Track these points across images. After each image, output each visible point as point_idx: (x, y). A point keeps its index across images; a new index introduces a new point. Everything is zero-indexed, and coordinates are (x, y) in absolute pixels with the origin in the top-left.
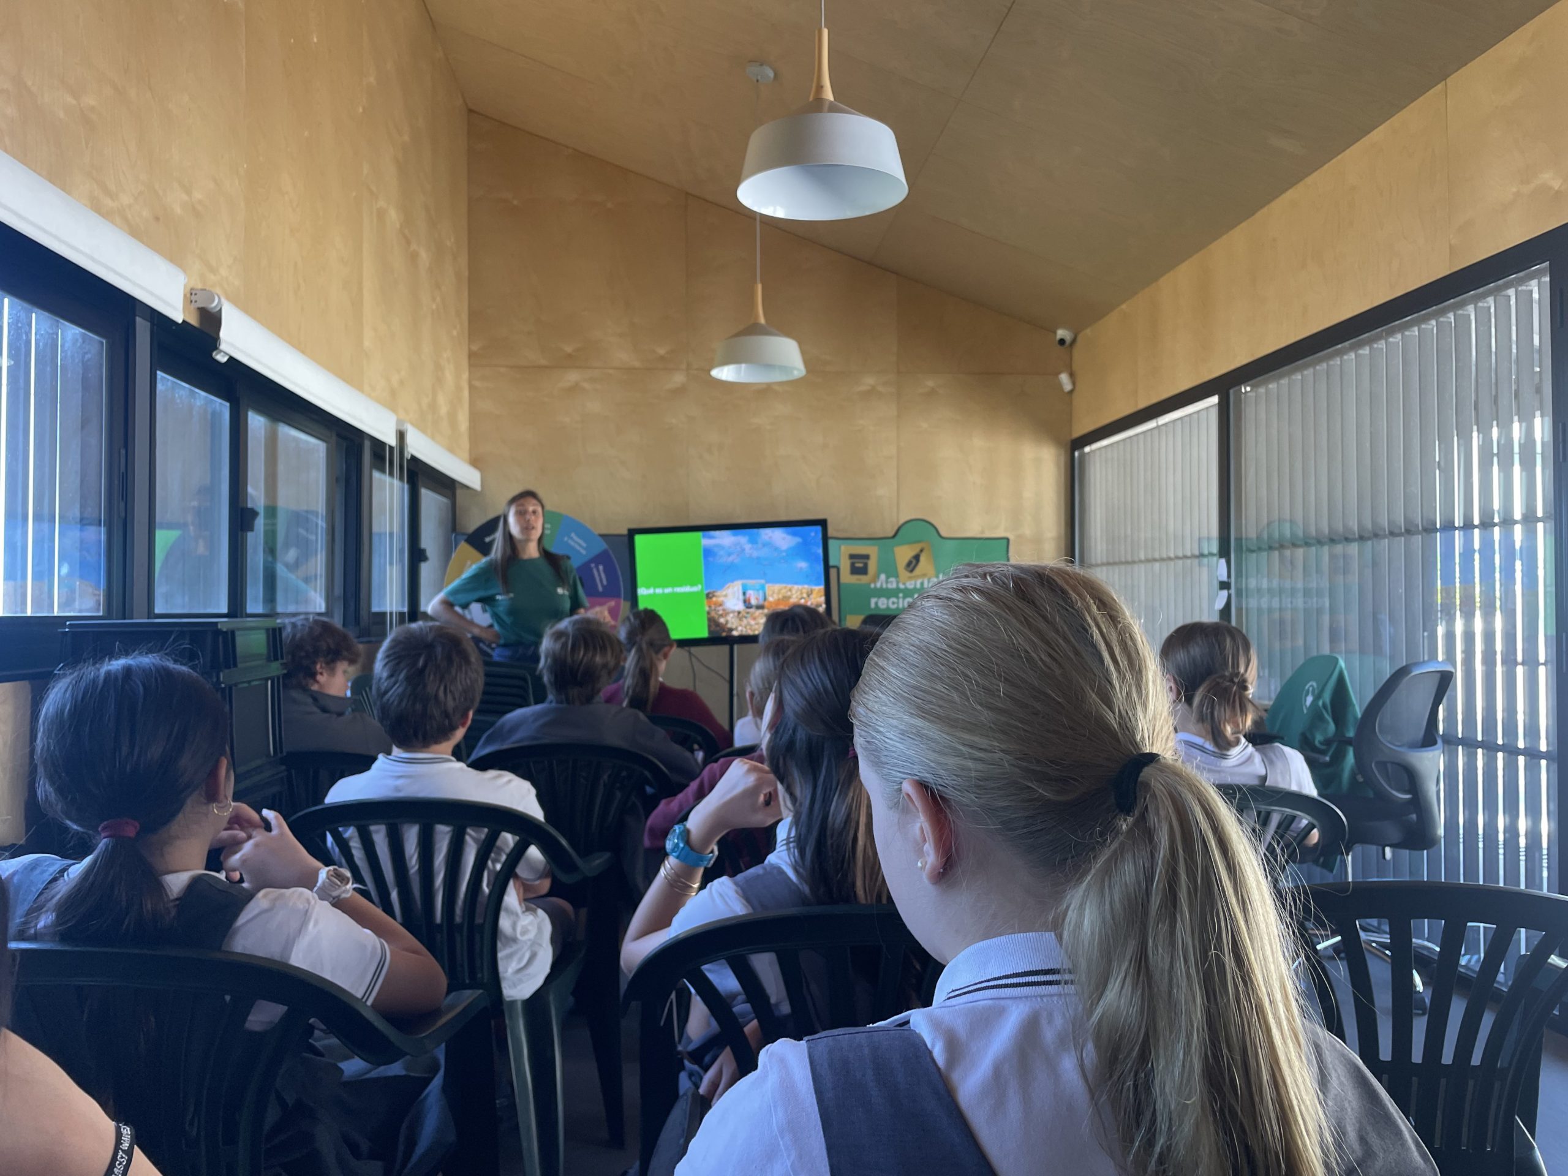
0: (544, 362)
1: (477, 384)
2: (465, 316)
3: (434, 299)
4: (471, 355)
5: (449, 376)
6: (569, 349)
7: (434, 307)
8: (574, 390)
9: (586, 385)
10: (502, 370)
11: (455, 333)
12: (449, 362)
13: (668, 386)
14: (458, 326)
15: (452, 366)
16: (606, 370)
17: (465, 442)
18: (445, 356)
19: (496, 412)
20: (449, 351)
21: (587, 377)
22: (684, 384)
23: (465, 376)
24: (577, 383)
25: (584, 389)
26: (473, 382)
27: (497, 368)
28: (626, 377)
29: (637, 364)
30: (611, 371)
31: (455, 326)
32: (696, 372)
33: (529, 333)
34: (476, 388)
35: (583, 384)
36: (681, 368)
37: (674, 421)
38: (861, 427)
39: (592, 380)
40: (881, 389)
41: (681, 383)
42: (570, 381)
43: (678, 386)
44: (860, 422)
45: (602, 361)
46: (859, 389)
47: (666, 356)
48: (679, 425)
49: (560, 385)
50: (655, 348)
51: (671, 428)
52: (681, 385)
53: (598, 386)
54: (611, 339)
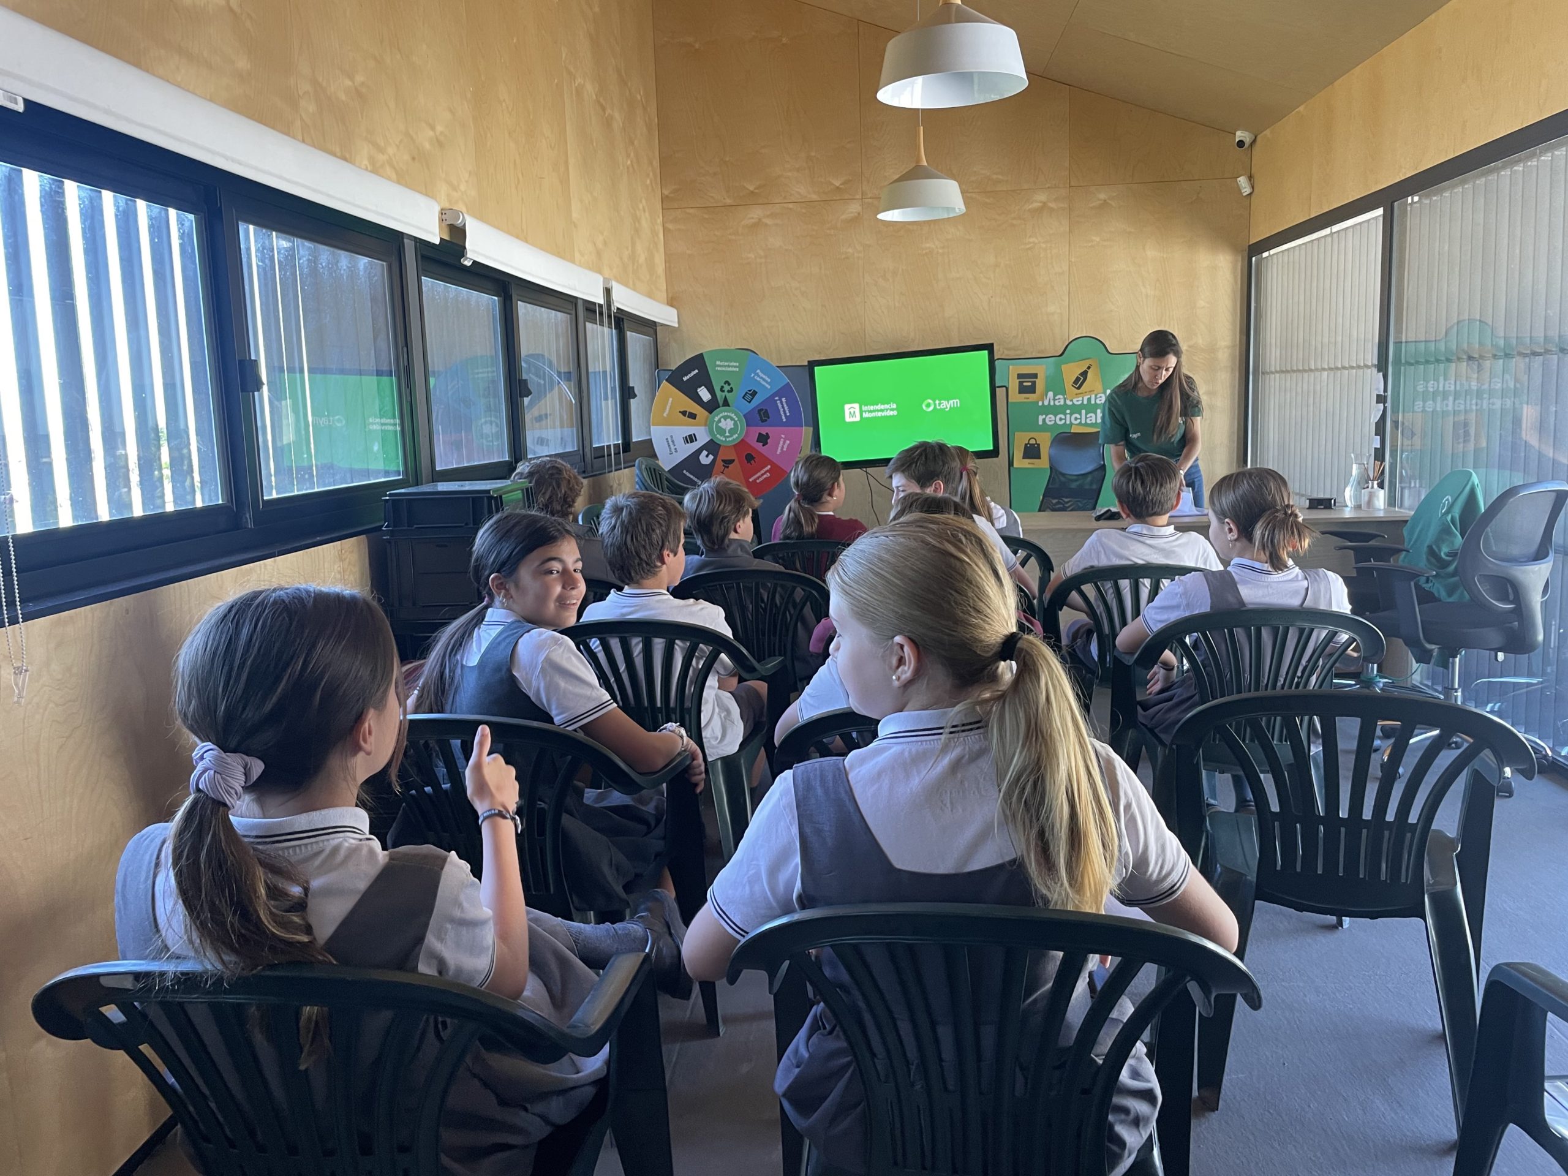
0: (729, 201)
1: (670, 226)
2: (656, 163)
4: (664, 199)
5: (645, 224)
6: (751, 188)
8: (758, 225)
9: (768, 221)
10: (691, 211)
11: (648, 182)
12: (644, 211)
13: (844, 217)
14: (651, 174)
15: (647, 214)
16: (786, 205)
17: (662, 283)
18: (641, 207)
19: (688, 252)
20: (644, 201)
21: (769, 213)
22: (859, 214)
23: (660, 220)
24: (760, 219)
25: (766, 225)
26: (667, 225)
27: (688, 210)
28: (804, 211)
29: (814, 197)
30: (791, 206)
31: (648, 175)
32: (870, 200)
33: (715, 174)
34: (669, 230)
35: (764, 220)
36: (856, 198)
37: (850, 251)
38: (1032, 245)
39: (773, 215)
40: (1051, 205)
41: (856, 212)
42: (753, 218)
43: (853, 215)
44: (1032, 240)
45: (781, 196)
46: (1031, 206)
47: (841, 186)
48: (855, 254)
49: (744, 222)
50: (831, 179)
51: (848, 258)
52: (856, 214)
53: (779, 222)
54: (790, 174)
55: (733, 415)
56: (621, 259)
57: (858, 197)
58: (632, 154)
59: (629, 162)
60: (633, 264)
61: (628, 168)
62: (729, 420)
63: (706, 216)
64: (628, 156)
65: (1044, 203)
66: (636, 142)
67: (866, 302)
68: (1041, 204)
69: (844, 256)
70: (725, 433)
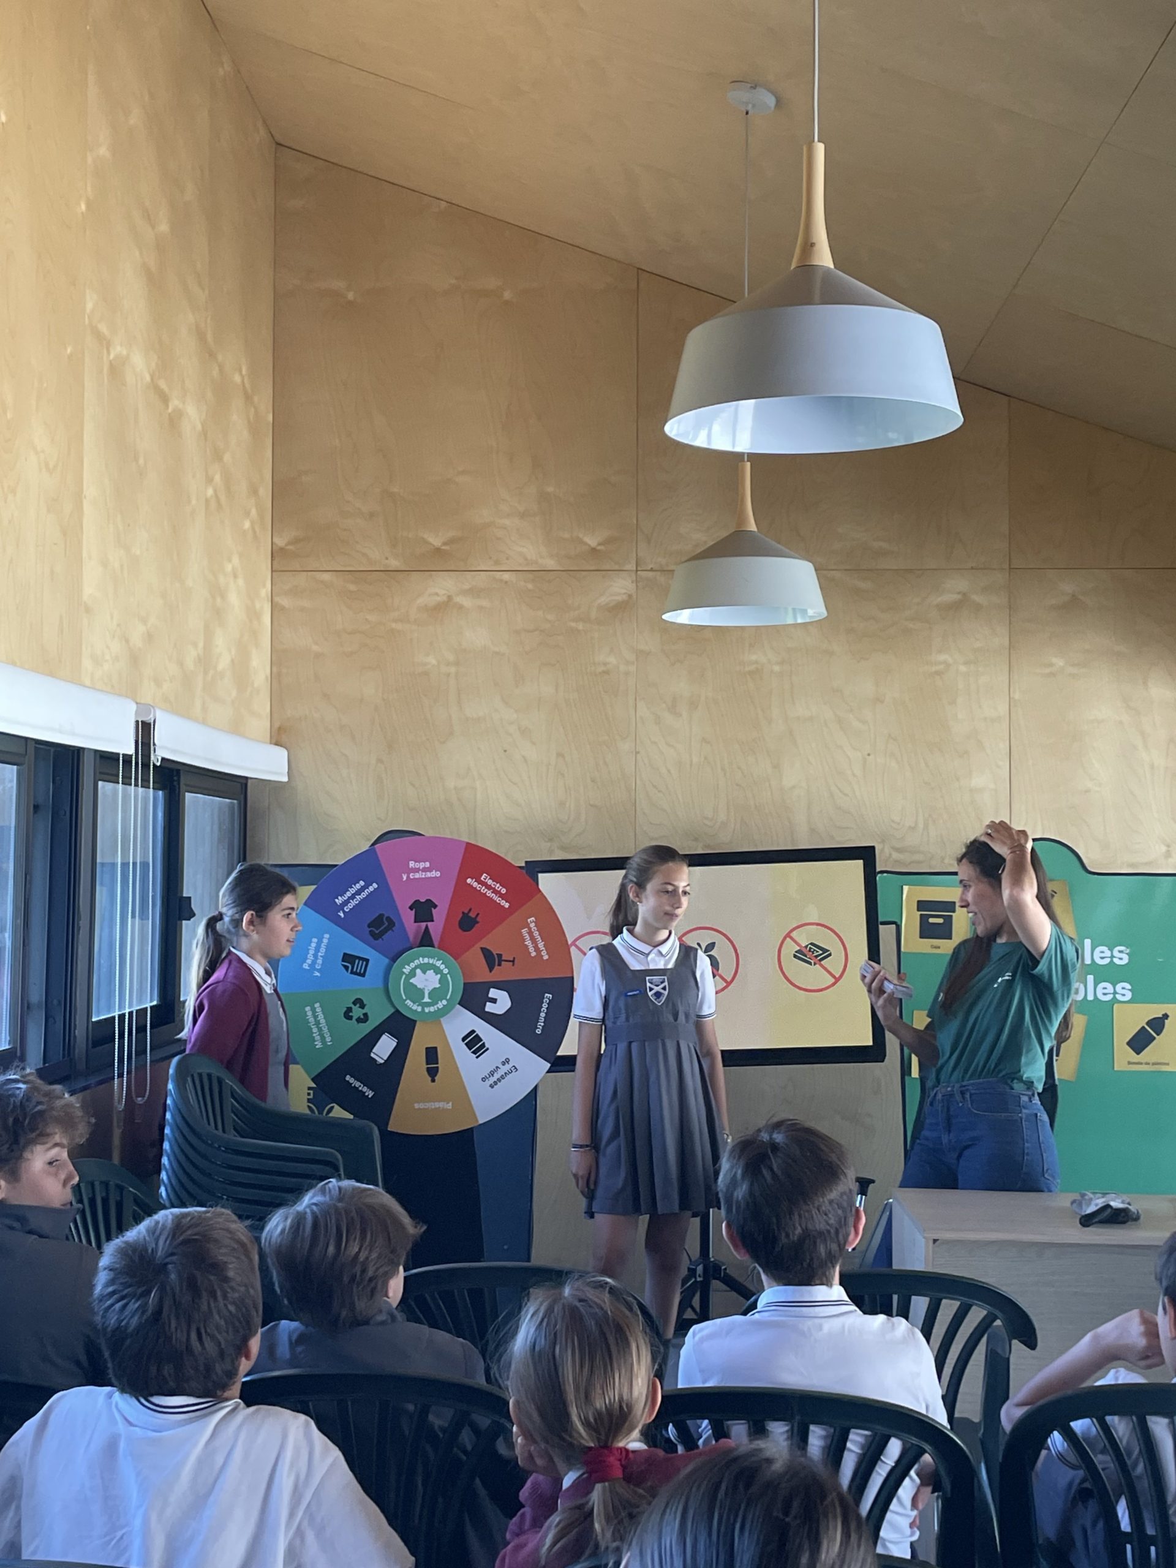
0: (394, 563)
1: (284, 601)
2: (265, 492)
3: (209, 480)
4: (276, 554)
5: (235, 597)
6: (436, 541)
7: (210, 492)
8: (442, 609)
9: (466, 602)
10: (326, 577)
11: (247, 525)
12: (236, 575)
13: (603, 600)
14: (254, 512)
15: (240, 581)
16: (497, 575)
17: (262, 705)
18: (229, 568)
19: (316, 648)
20: (235, 559)
21: (467, 586)
22: (630, 596)
23: (265, 591)
24: (450, 598)
25: (461, 608)
26: (277, 600)
27: (318, 575)
28: (530, 586)
29: (550, 563)
30: (506, 576)
31: (247, 514)
32: (650, 574)
33: (372, 515)
34: (283, 608)
35: (459, 599)
36: (625, 569)
37: (612, 660)
38: (942, 667)
39: (474, 592)
40: (977, 598)
41: (625, 593)
42: (437, 594)
43: (619, 598)
44: (942, 657)
45: (490, 558)
46: (939, 599)
47: (599, 548)
48: (622, 668)
49: (421, 601)
50: (581, 536)
51: (607, 672)
52: (625, 597)
53: (485, 603)
54: (507, 522)
55: (438, 963)
56: (181, 664)
57: (628, 567)
58: (217, 478)
60: (206, 673)
61: (208, 501)
62: (431, 973)
65: (964, 594)
66: (227, 457)
67: (638, 752)
68: (959, 597)
69: (601, 669)
70: (423, 998)
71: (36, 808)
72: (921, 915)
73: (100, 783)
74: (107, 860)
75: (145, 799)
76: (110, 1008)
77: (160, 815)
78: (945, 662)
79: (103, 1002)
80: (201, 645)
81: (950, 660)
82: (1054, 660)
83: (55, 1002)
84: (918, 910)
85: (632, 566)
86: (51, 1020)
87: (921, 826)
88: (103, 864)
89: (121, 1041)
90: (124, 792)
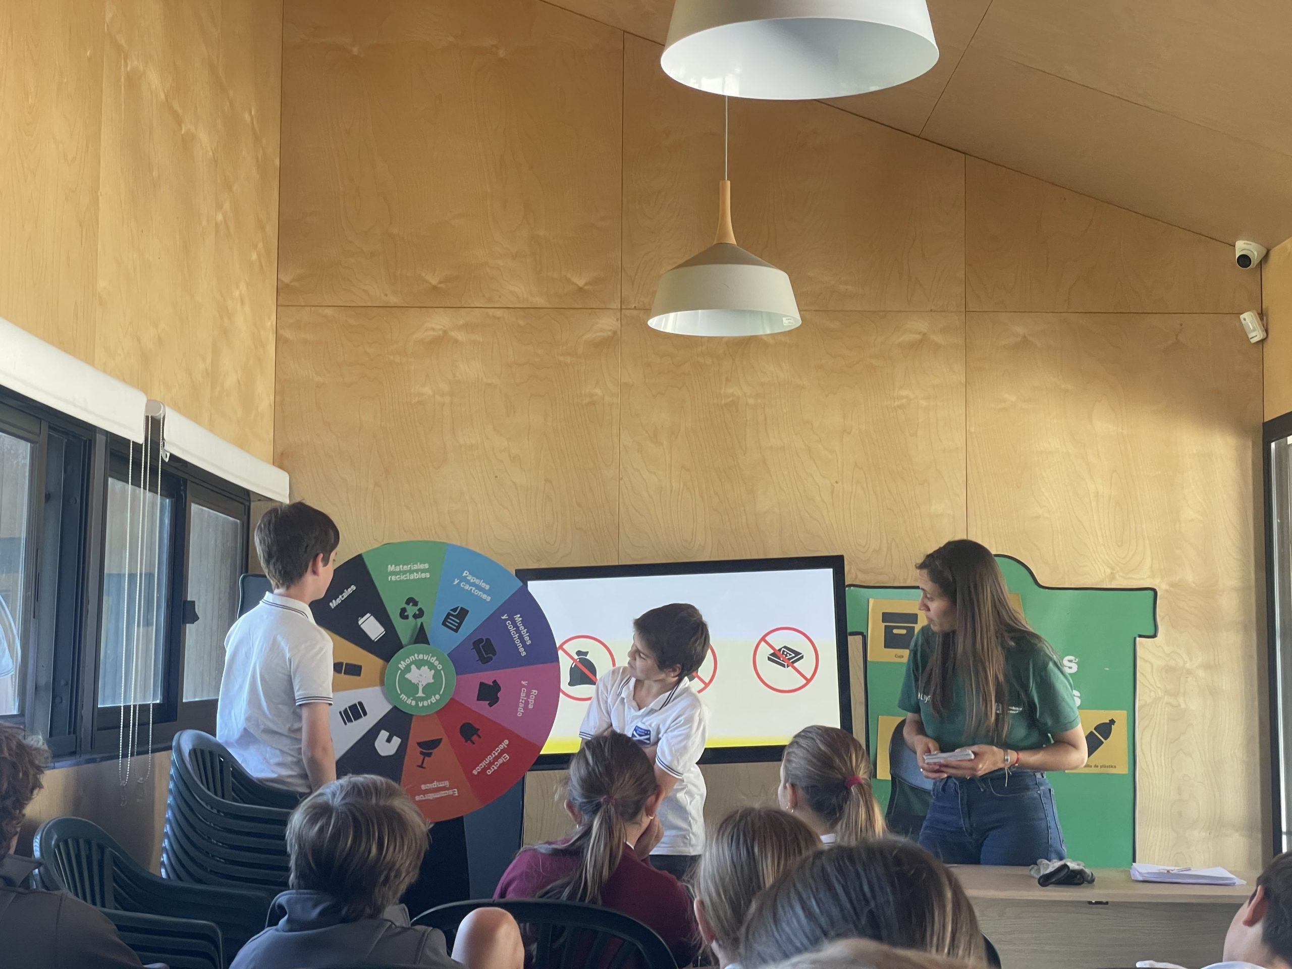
0: (393, 300)
1: (288, 334)
2: (272, 230)
4: (281, 290)
5: (242, 321)
6: (434, 281)
8: (440, 341)
9: (460, 336)
10: (329, 312)
11: (254, 256)
12: (242, 302)
13: (589, 336)
14: (260, 245)
15: (247, 309)
16: (491, 311)
18: (237, 293)
19: (317, 379)
20: (243, 286)
21: (461, 322)
22: (615, 333)
23: (270, 322)
24: (445, 332)
25: (456, 341)
26: (281, 332)
27: (320, 310)
28: (522, 323)
29: (540, 301)
30: (499, 313)
31: (254, 246)
32: (635, 313)
33: (373, 254)
34: (286, 341)
35: (455, 334)
36: (610, 307)
37: (598, 391)
38: (904, 401)
39: (468, 327)
40: (938, 338)
41: (611, 330)
42: (433, 329)
43: (605, 334)
44: (904, 393)
45: (484, 296)
46: (901, 339)
47: (587, 287)
48: (607, 398)
49: (418, 335)
50: (569, 276)
51: (593, 403)
52: (610, 334)
53: (477, 337)
54: (501, 262)
55: (433, 660)
56: (189, 373)
57: (613, 306)
58: (227, 206)
59: (220, 217)
60: (213, 387)
61: (217, 226)
62: (425, 669)
63: (352, 322)
64: (219, 207)
65: (925, 334)
66: (236, 188)
67: (622, 479)
68: (918, 337)
69: (588, 400)
70: (418, 693)
71: (48, 497)
72: (885, 626)
73: (110, 480)
74: (115, 572)
75: (153, 505)
76: (115, 697)
77: (167, 521)
78: (907, 397)
79: (108, 692)
80: (209, 361)
81: (912, 396)
82: (1006, 396)
83: (63, 682)
84: (883, 622)
85: (616, 305)
86: (58, 700)
87: (885, 549)
88: (110, 575)
89: (125, 729)
90: (133, 492)
